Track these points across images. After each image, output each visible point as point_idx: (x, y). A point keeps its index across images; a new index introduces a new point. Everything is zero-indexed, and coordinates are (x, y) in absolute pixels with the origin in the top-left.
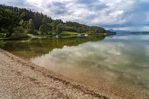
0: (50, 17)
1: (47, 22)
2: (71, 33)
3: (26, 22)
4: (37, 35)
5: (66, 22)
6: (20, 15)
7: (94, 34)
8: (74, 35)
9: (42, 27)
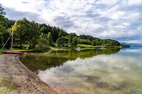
0: (65, 31)
1: (63, 35)
2: (86, 45)
3: (46, 35)
4: (54, 47)
5: (79, 36)
6: (40, 29)
7: (109, 47)
8: (89, 47)
9: (59, 40)
